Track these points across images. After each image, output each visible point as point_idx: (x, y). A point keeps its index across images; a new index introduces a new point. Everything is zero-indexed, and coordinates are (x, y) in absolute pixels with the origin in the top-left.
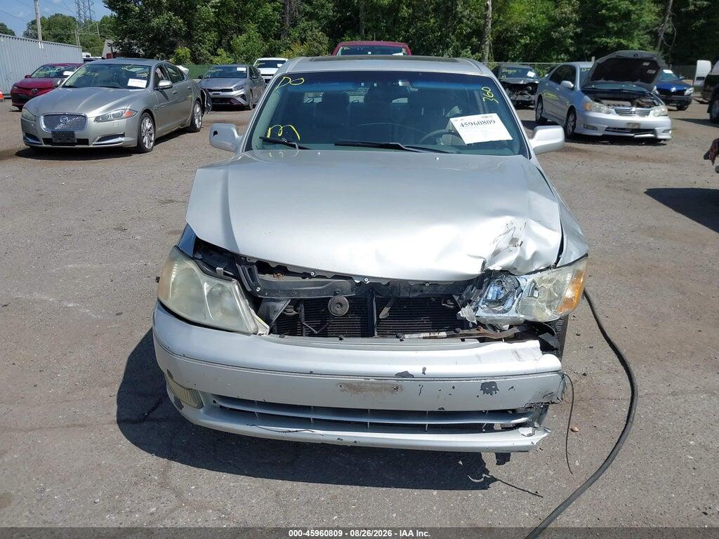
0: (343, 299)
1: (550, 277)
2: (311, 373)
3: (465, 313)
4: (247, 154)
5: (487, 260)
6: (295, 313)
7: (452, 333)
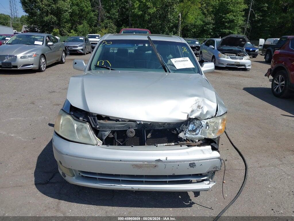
0: (133, 130)
1: (213, 121)
2: (121, 160)
3: (181, 135)
4: (89, 72)
5: (189, 114)
6: (113, 136)
7: (177, 143)
